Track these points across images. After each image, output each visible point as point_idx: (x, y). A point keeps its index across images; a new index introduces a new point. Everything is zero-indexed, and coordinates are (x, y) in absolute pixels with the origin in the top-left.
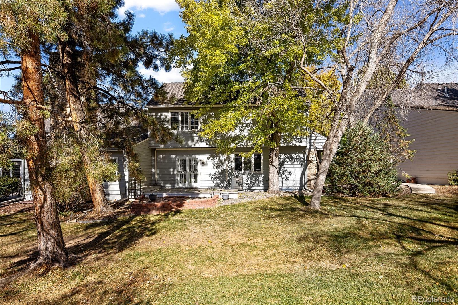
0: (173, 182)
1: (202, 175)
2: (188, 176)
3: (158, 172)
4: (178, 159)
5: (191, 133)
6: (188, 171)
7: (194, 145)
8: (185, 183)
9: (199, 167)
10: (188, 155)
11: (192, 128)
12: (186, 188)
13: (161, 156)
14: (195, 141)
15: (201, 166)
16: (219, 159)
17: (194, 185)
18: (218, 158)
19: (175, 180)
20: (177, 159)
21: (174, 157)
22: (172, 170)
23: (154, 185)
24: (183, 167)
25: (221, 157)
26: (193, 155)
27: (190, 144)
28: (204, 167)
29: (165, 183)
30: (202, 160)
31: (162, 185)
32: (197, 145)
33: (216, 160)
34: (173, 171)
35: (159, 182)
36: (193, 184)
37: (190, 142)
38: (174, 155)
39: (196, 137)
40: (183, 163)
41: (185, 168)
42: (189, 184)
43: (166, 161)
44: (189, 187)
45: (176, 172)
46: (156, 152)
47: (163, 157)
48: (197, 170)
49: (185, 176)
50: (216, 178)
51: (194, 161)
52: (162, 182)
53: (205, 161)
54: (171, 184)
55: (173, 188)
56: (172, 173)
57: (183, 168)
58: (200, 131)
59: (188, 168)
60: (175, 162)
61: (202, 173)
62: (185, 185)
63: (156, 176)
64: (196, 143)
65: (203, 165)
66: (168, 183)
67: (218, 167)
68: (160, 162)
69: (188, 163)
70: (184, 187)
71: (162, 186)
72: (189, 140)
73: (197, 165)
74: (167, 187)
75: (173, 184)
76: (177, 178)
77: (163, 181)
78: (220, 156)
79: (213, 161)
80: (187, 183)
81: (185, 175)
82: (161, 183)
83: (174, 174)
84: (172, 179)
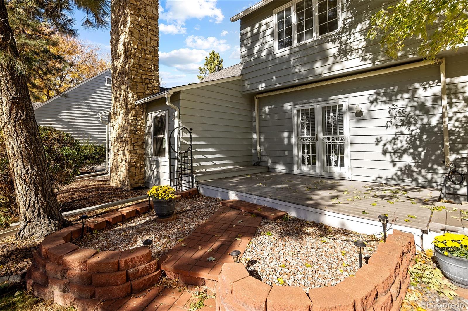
0: (288, 160)
1: (356, 147)
2: (320, 148)
3: (262, 140)
4: (298, 111)
5: (321, 43)
6: (321, 136)
7: (330, 69)
8: (314, 164)
9: (348, 124)
10: (320, 99)
11: (322, 31)
12: (317, 177)
13: (267, 109)
14: (331, 60)
15: (353, 124)
16: (412, 99)
17: (337, 171)
18: (406, 96)
19: (291, 156)
20: (295, 111)
21: (289, 107)
22: (286, 134)
23: (254, 165)
24: (308, 126)
25: (421, 92)
26: (332, 98)
27: (318, 71)
28: (363, 124)
29: (275, 163)
30: (355, 106)
31: (269, 165)
32: (338, 69)
33: (400, 104)
34: (289, 138)
35: (265, 159)
36: (333, 168)
37: (318, 64)
38: (289, 104)
39: (332, 48)
40: (308, 119)
41: (312, 130)
42: (323, 166)
43: (276, 117)
44: (323, 174)
45: (293, 140)
46: (256, 101)
47: (270, 110)
48: (342, 133)
49: (313, 149)
50: (400, 153)
51: (334, 111)
52: (270, 160)
53: (363, 108)
54: (285, 164)
55: (289, 173)
56: (286, 141)
57: (308, 130)
58: (342, 32)
59: (319, 129)
60: (291, 119)
61: (357, 140)
62: (314, 169)
63: (258, 148)
64: (334, 63)
65: (358, 121)
66: (279, 163)
67: (407, 122)
68: (264, 120)
69: (319, 118)
70: (313, 173)
71: (269, 168)
72: (315, 61)
73: (341, 122)
74: (278, 171)
75: (289, 165)
76: (297, 152)
77: (270, 157)
78: (415, 90)
79: (388, 106)
80: (318, 164)
81: (314, 147)
82: (267, 162)
83: (290, 144)
84: (286, 153)
